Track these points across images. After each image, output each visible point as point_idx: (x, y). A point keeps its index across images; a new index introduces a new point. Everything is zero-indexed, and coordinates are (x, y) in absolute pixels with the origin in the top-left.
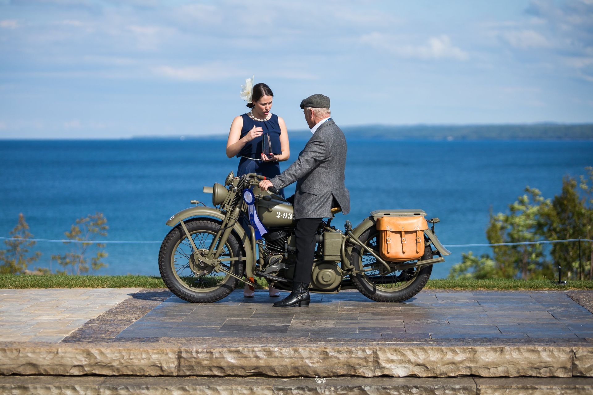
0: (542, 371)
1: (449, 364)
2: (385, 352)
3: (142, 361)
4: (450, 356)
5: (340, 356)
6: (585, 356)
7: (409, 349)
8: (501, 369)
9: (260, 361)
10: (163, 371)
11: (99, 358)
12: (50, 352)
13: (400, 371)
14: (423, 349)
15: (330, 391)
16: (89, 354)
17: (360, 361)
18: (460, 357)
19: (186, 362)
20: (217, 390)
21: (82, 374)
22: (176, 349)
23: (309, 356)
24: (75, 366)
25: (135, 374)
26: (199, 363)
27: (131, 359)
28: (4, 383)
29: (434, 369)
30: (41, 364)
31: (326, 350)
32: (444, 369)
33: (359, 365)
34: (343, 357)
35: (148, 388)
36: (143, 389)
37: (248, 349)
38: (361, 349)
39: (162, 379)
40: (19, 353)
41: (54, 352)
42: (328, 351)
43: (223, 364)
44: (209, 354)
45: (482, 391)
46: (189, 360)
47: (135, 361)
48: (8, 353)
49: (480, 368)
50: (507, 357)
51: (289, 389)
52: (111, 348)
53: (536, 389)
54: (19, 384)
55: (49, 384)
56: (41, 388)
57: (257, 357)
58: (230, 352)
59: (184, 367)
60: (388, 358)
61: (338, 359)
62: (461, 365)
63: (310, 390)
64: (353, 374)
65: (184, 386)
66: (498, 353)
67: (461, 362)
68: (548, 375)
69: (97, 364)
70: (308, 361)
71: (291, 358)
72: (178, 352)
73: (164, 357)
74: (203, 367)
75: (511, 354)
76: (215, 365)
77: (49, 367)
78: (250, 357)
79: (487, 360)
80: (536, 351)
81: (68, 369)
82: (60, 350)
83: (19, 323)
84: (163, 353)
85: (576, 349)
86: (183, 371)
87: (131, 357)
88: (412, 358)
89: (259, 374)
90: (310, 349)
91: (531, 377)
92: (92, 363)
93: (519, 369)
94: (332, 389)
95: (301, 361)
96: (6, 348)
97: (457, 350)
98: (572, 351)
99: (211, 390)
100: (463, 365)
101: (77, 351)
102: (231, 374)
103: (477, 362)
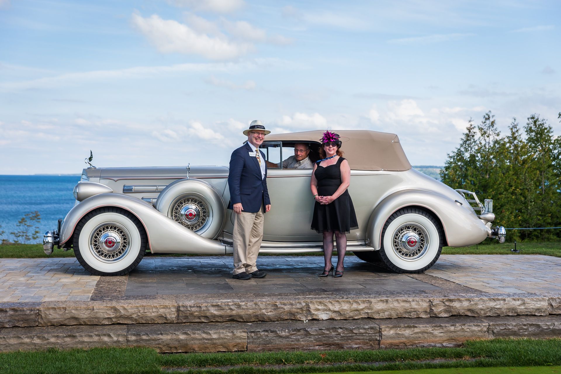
0: (412, 314)
1: (354, 311)
2: (314, 303)
3: (153, 314)
4: (355, 306)
5: (285, 307)
6: (438, 304)
7: (329, 302)
8: (386, 313)
9: (233, 312)
10: (167, 320)
11: (123, 312)
12: (88, 309)
13: (323, 316)
14: (338, 301)
15: (285, 332)
16: (115, 310)
17: (299, 311)
18: (362, 306)
19: (183, 313)
20: (210, 333)
21: (110, 323)
22: (176, 305)
23: (265, 307)
24: (105, 318)
25: (148, 322)
26: (192, 314)
27: (145, 313)
28: (58, 333)
29: (345, 314)
30: (81, 317)
31: (276, 304)
32: (351, 314)
33: (297, 312)
34: (287, 308)
35: (162, 334)
36: (158, 335)
37: (225, 304)
38: (298, 302)
39: (167, 326)
40: (66, 310)
41: (91, 309)
42: (277, 304)
43: (208, 314)
44: (199, 308)
45: (383, 330)
46: (185, 312)
47: (148, 313)
48: (58, 310)
49: (374, 313)
50: (391, 306)
51: (258, 332)
52: (131, 305)
53: (416, 327)
54: (69, 334)
55: (91, 332)
56: (86, 336)
57: (231, 309)
58: (213, 306)
59: (182, 317)
60: (316, 308)
61: (284, 309)
62: (362, 312)
63: (272, 332)
64: (293, 319)
65: (187, 332)
66: (385, 303)
67: (362, 309)
68: (415, 316)
69: (121, 317)
70: (264, 311)
71: (253, 309)
72: (178, 307)
73: (168, 310)
74: (195, 317)
75: (393, 303)
76: (203, 315)
77: (87, 319)
78: (226, 309)
79: (378, 308)
80: (408, 301)
81: (101, 320)
82: (95, 308)
83: (51, 285)
84: (167, 308)
85: (432, 299)
86: (181, 320)
87: (145, 311)
88: (331, 307)
89: (232, 320)
90: (266, 303)
91: (405, 318)
92: (117, 316)
93: (398, 313)
94: (287, 331)
95: (260, 311)
96: (56, 307)
97: (359, 302)
98: (430, 301)
99: (206, 334)
100: (363, 311)
101: (107, 308)
102: (213, 321)
103: (372, 309)
